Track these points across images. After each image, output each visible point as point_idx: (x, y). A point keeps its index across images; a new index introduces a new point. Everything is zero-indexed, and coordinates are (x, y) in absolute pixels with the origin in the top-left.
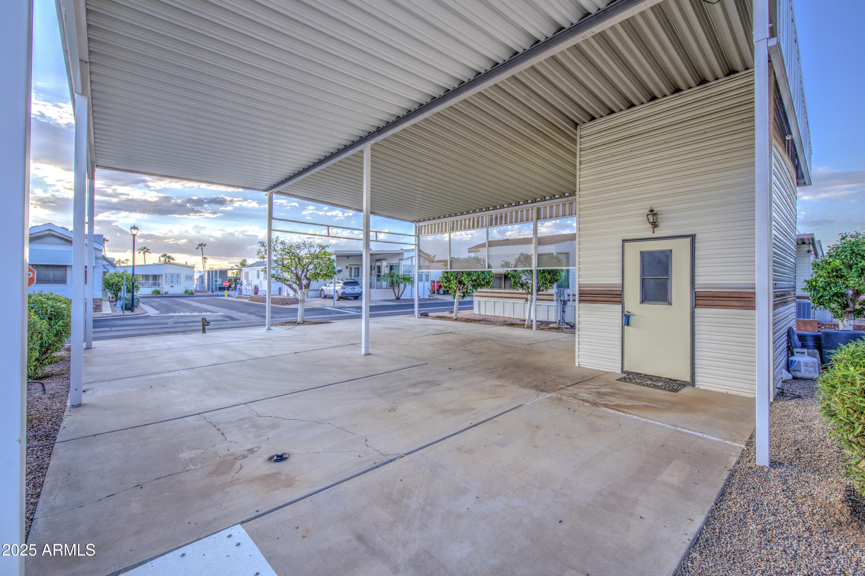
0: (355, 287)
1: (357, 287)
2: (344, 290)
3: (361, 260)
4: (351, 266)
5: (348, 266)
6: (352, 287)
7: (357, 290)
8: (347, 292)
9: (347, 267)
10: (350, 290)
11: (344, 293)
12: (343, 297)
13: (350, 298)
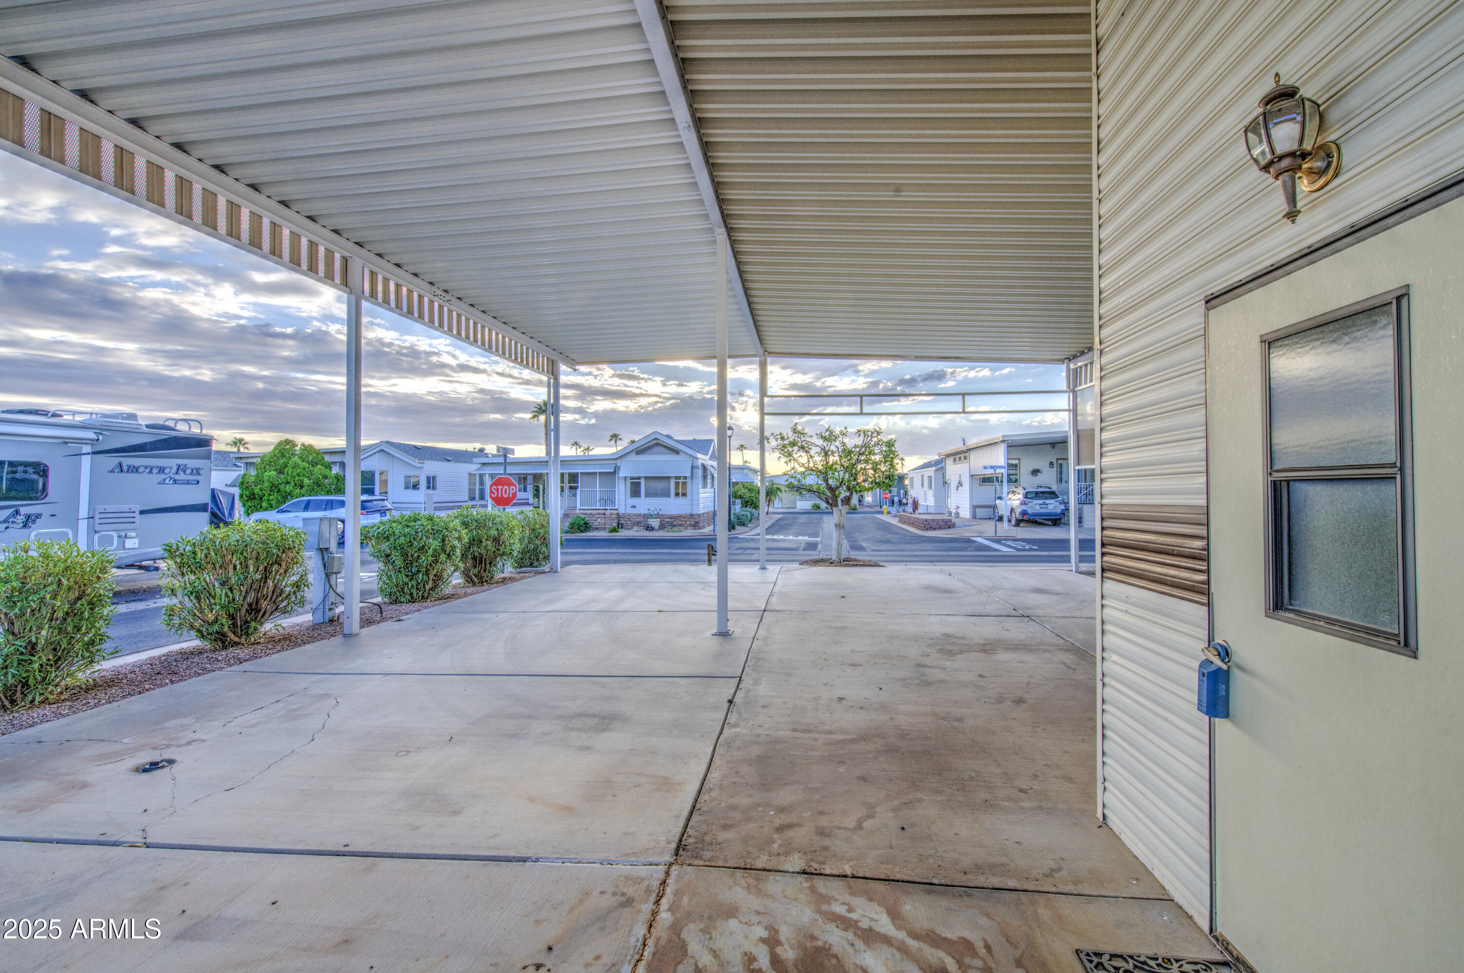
0: (1047, 501)
1: (1052, 501)
2: (1024, 507)
3: (1066, 450)
4: (1060, 462)
5: (1054, 461)
6: (1041, 502)
7: (1053, 506)
8: (1030, 511)
9: (1051, 464)
10: (1038, 507)
11: (1024, 513)
12: (1027, 520)
13: (1046, 522)
